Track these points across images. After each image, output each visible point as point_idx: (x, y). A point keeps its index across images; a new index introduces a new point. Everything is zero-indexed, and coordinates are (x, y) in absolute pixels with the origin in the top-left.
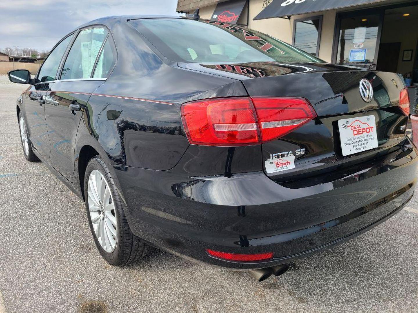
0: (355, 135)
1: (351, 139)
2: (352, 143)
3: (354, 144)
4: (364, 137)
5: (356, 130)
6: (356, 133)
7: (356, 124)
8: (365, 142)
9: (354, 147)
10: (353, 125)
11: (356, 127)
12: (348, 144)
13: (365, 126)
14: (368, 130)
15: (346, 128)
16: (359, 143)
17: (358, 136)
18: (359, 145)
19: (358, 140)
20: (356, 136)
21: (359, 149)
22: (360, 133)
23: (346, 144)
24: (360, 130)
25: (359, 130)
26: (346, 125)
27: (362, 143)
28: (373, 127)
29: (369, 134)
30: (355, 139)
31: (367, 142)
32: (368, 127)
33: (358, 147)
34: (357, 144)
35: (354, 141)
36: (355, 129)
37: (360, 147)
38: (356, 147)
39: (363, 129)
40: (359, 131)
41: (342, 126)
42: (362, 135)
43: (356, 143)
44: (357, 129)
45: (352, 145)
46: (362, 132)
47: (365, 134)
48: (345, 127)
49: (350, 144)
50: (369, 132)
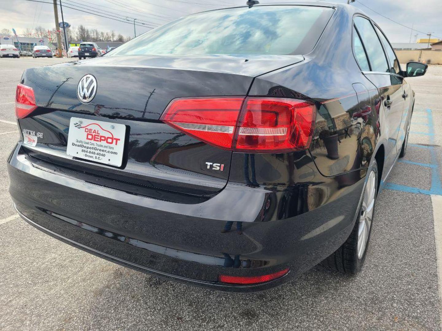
0: (87, 138)
1: (81, 142)
2: (82, 146)
3: (84, 149)
4: (101, 146)
5: (92, 135)
6: (90, 137)
7: (94, 127)
8: (102, 153)
9: (83, 151)
10: (89, 127)
11: (93, 131)
12: (76, 145)
13: (108, 135)
14: (110, 140)
15: (78, 128)
16: (92, 150)
17: (93, 141)
18: (90, 152)
19: (92, 146)
20: (89, 141)
21: (89, 156)
22: (96, 139)
23: (73, 144)
24: (99, 136)
25: (95, 135)
26: (80, 125)
27: (96, 152)
28: (119, 140)
29: (111, 145)
30: (88, 143)
31: (104, 153)
32: (111, 136)
33: (88, 154)
34: (89, 150)
35: (85, 145)
36: (90, 132)
37: (91, 155)
38: (86, 153)
39: (101, 137)
40: (96, 137)
41: (74, 124)
42: (99, 143)
43: (87, 148)
44: (94, 134)
45: (81, 149)
46: (99, 140)
47: (104, 143)
48: (78, 126)
49: (79, 146)
50: (112, 143)
